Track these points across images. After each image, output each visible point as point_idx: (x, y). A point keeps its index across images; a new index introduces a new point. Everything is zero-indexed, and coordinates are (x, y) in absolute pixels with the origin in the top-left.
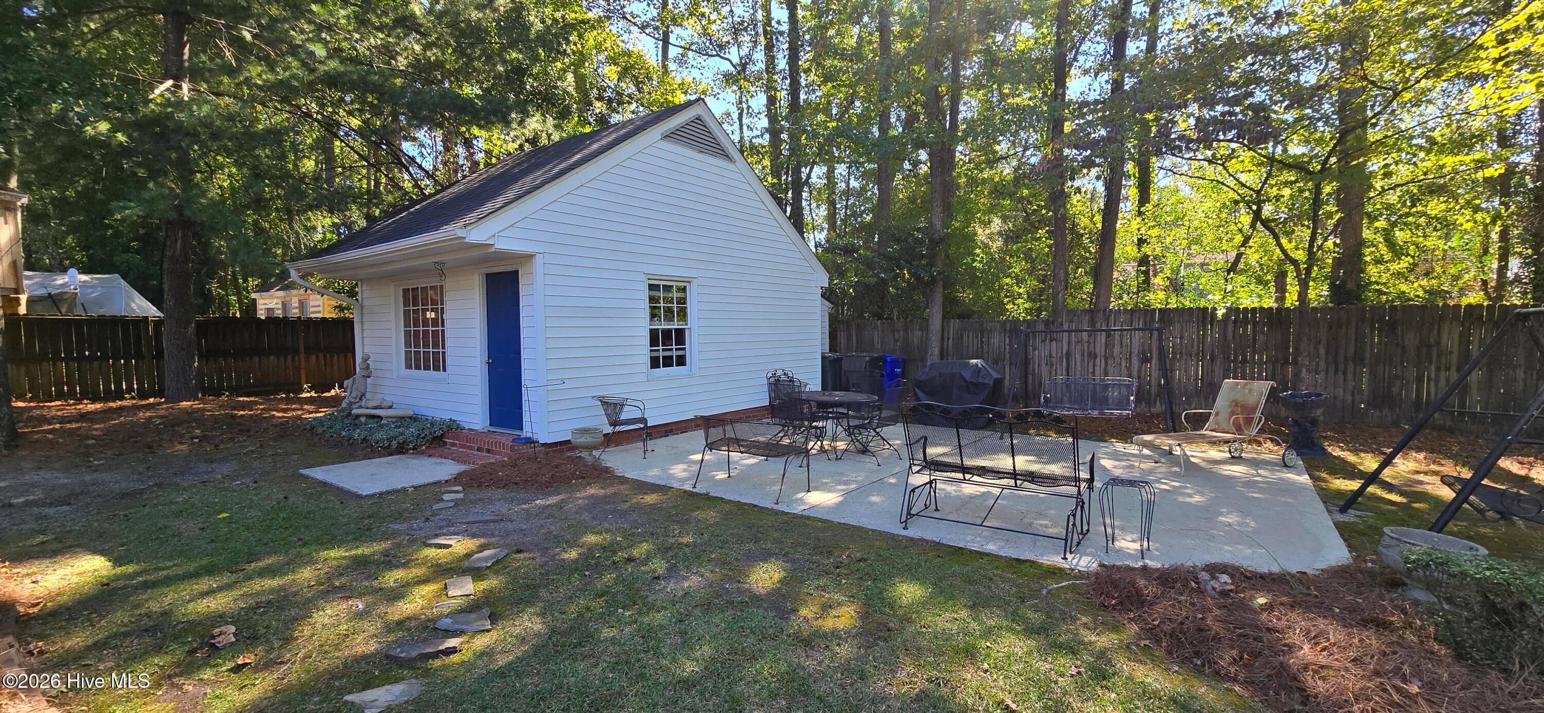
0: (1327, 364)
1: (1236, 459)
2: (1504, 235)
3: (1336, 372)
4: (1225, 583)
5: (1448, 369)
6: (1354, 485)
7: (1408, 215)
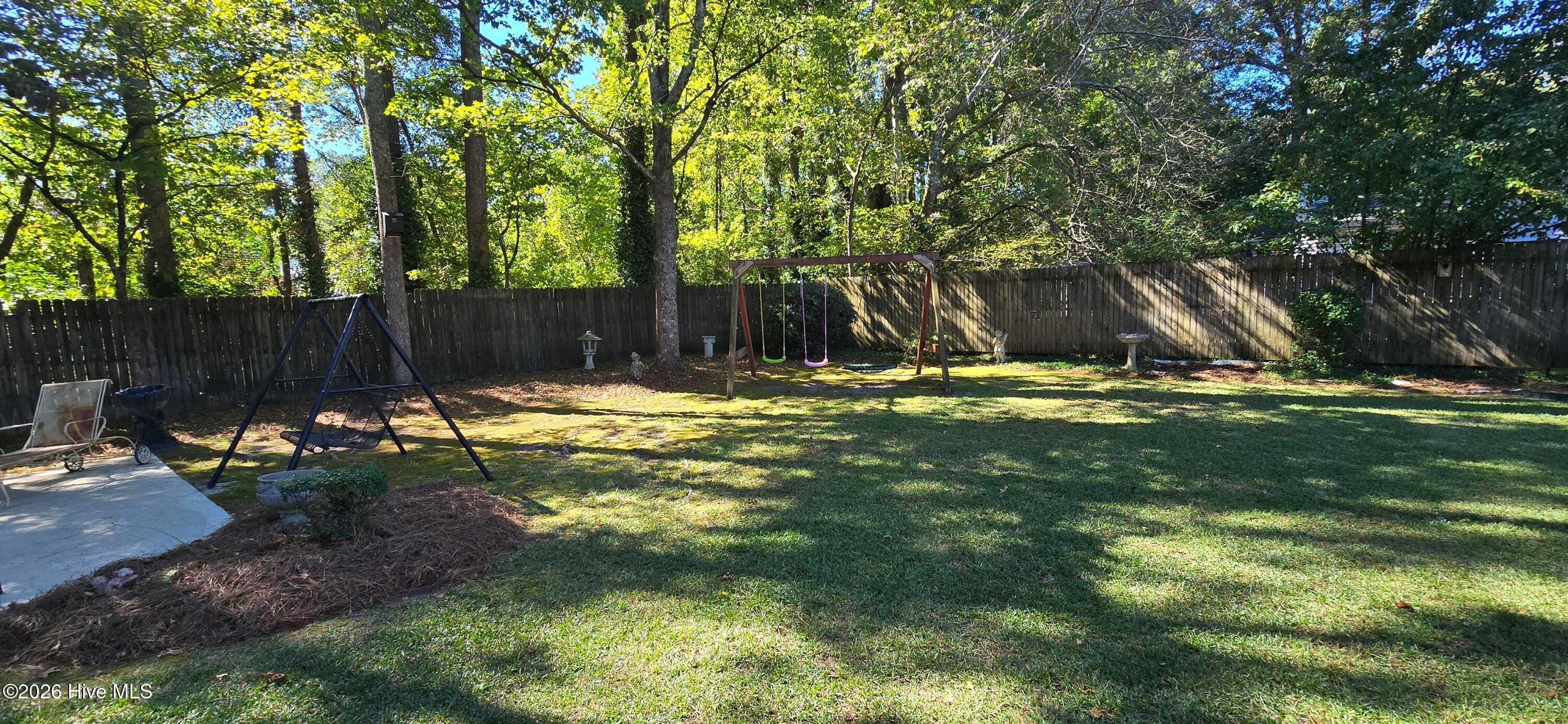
0: (158, 357)
1: (74, 473)
2: (283, 239)
3: (169, 364)
4: (128, 575)
5: (266, 352)
6: (215, 463)
7: (205, 213)
